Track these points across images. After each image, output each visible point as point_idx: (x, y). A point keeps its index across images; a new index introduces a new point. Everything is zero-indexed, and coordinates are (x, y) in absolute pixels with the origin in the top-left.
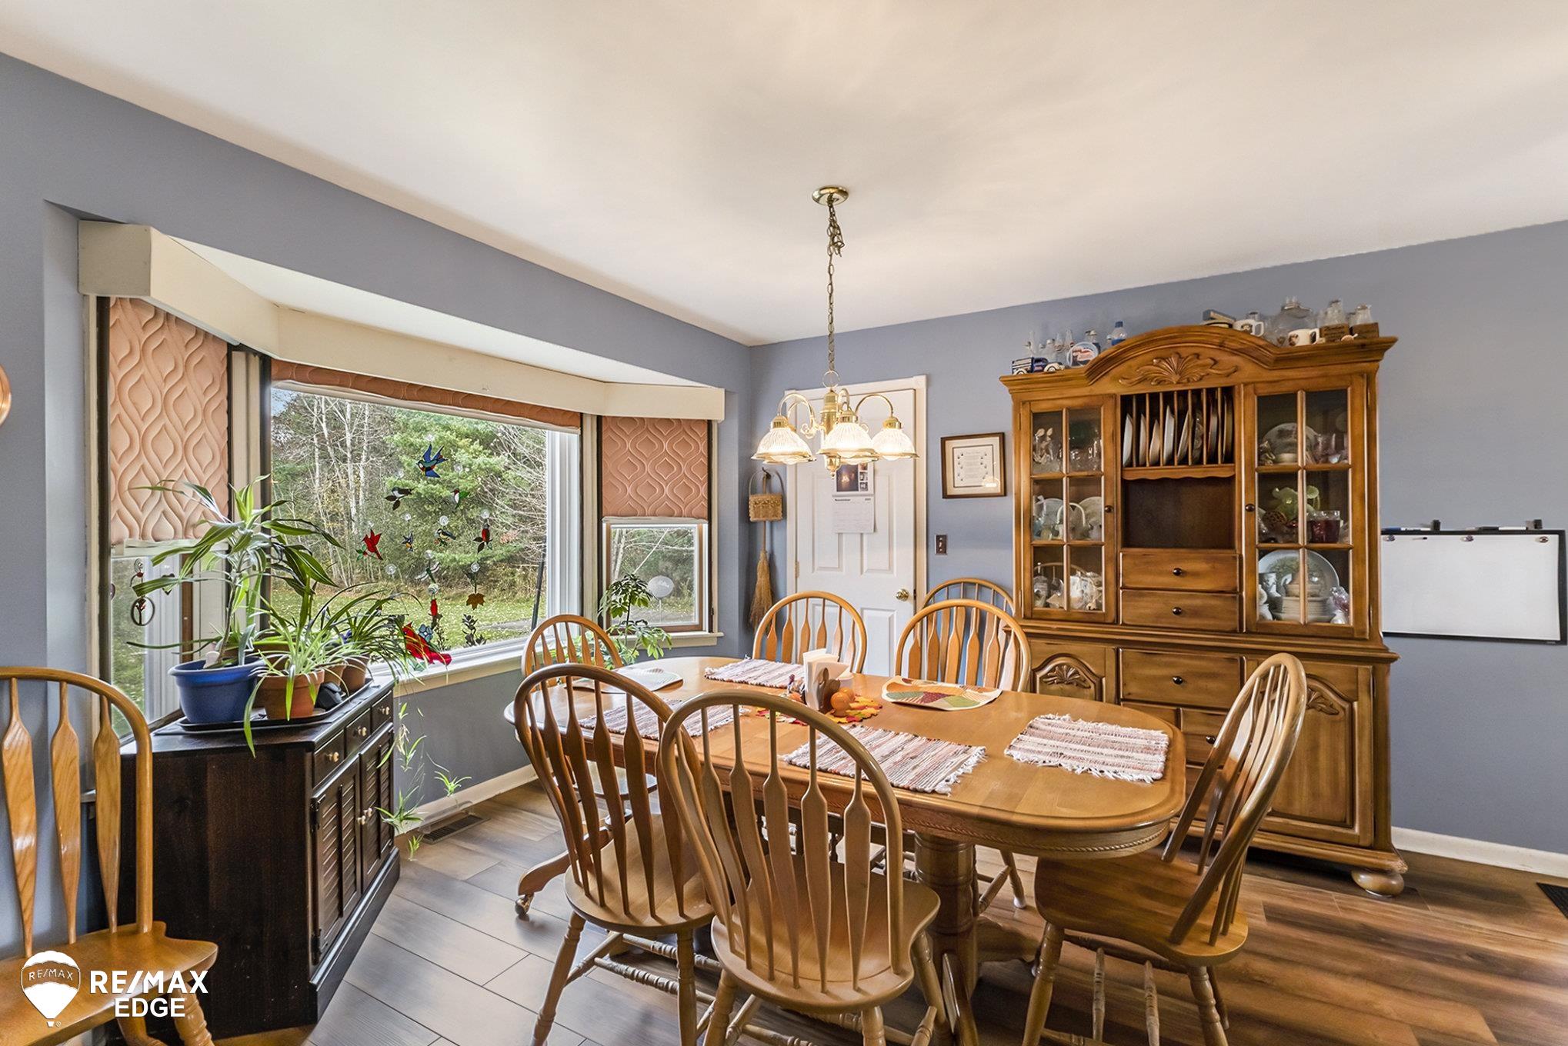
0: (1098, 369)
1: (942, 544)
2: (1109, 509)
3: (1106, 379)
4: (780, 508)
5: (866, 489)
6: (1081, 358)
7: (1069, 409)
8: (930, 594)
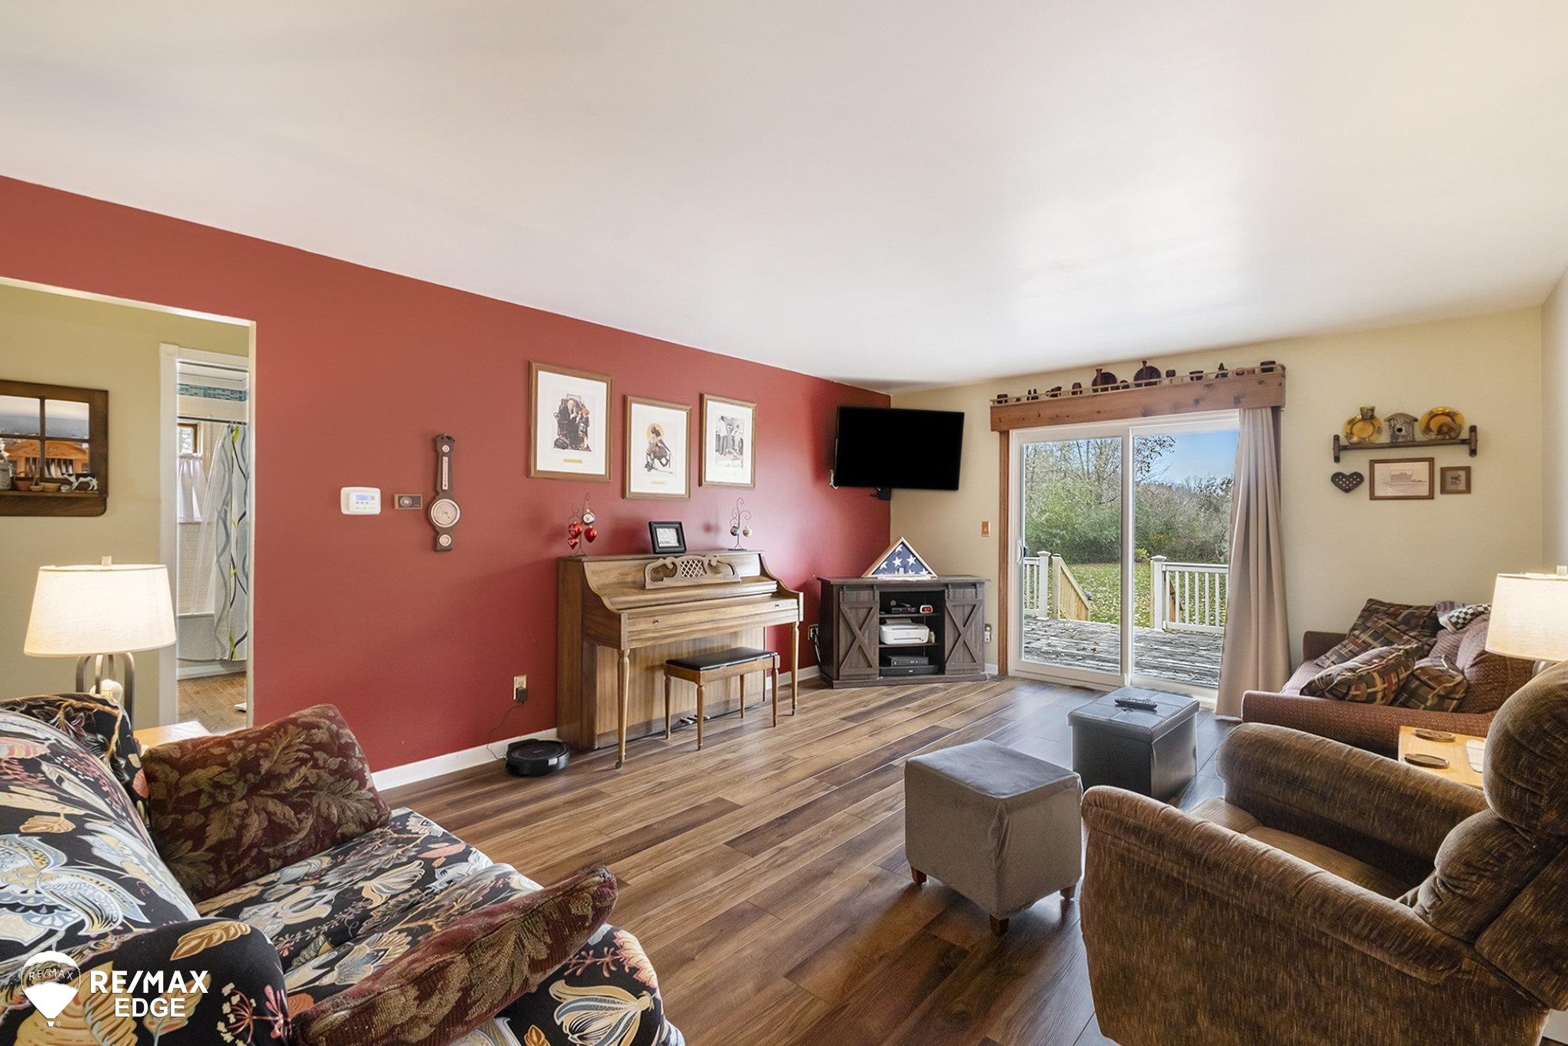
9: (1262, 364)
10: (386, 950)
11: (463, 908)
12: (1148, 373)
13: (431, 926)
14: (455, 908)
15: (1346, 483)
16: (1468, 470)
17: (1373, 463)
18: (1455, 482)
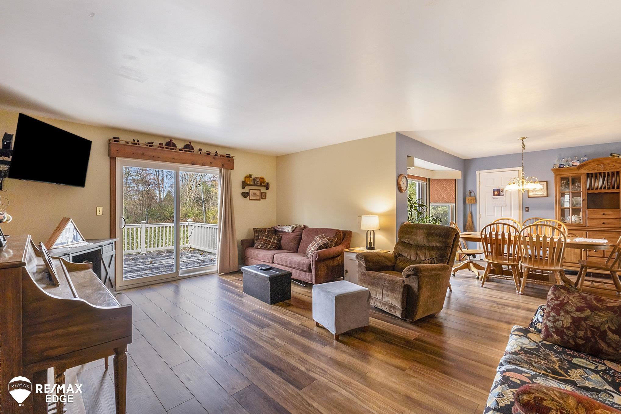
0: (580, 167)
1: (527, 209)
2: (584, 200)
3: (583, 169)
4: (475, 201)
5: (503, 195)
6: (574, 164)
7: (571, 176)
8: (524, 222)
9: (227, 155)
10: (581, 376)
11: (542, 360)
12: (188, 147)
13: (558, 366)
14: (544, 362)
15: (245, 195)
16: (266, 193)
17: (250, 190)
18: (263, 196)
